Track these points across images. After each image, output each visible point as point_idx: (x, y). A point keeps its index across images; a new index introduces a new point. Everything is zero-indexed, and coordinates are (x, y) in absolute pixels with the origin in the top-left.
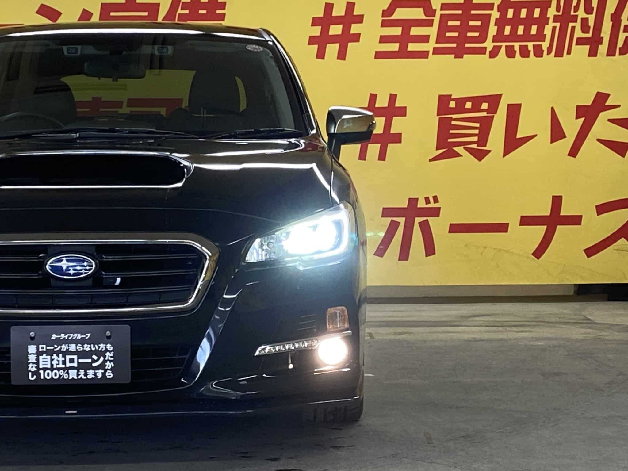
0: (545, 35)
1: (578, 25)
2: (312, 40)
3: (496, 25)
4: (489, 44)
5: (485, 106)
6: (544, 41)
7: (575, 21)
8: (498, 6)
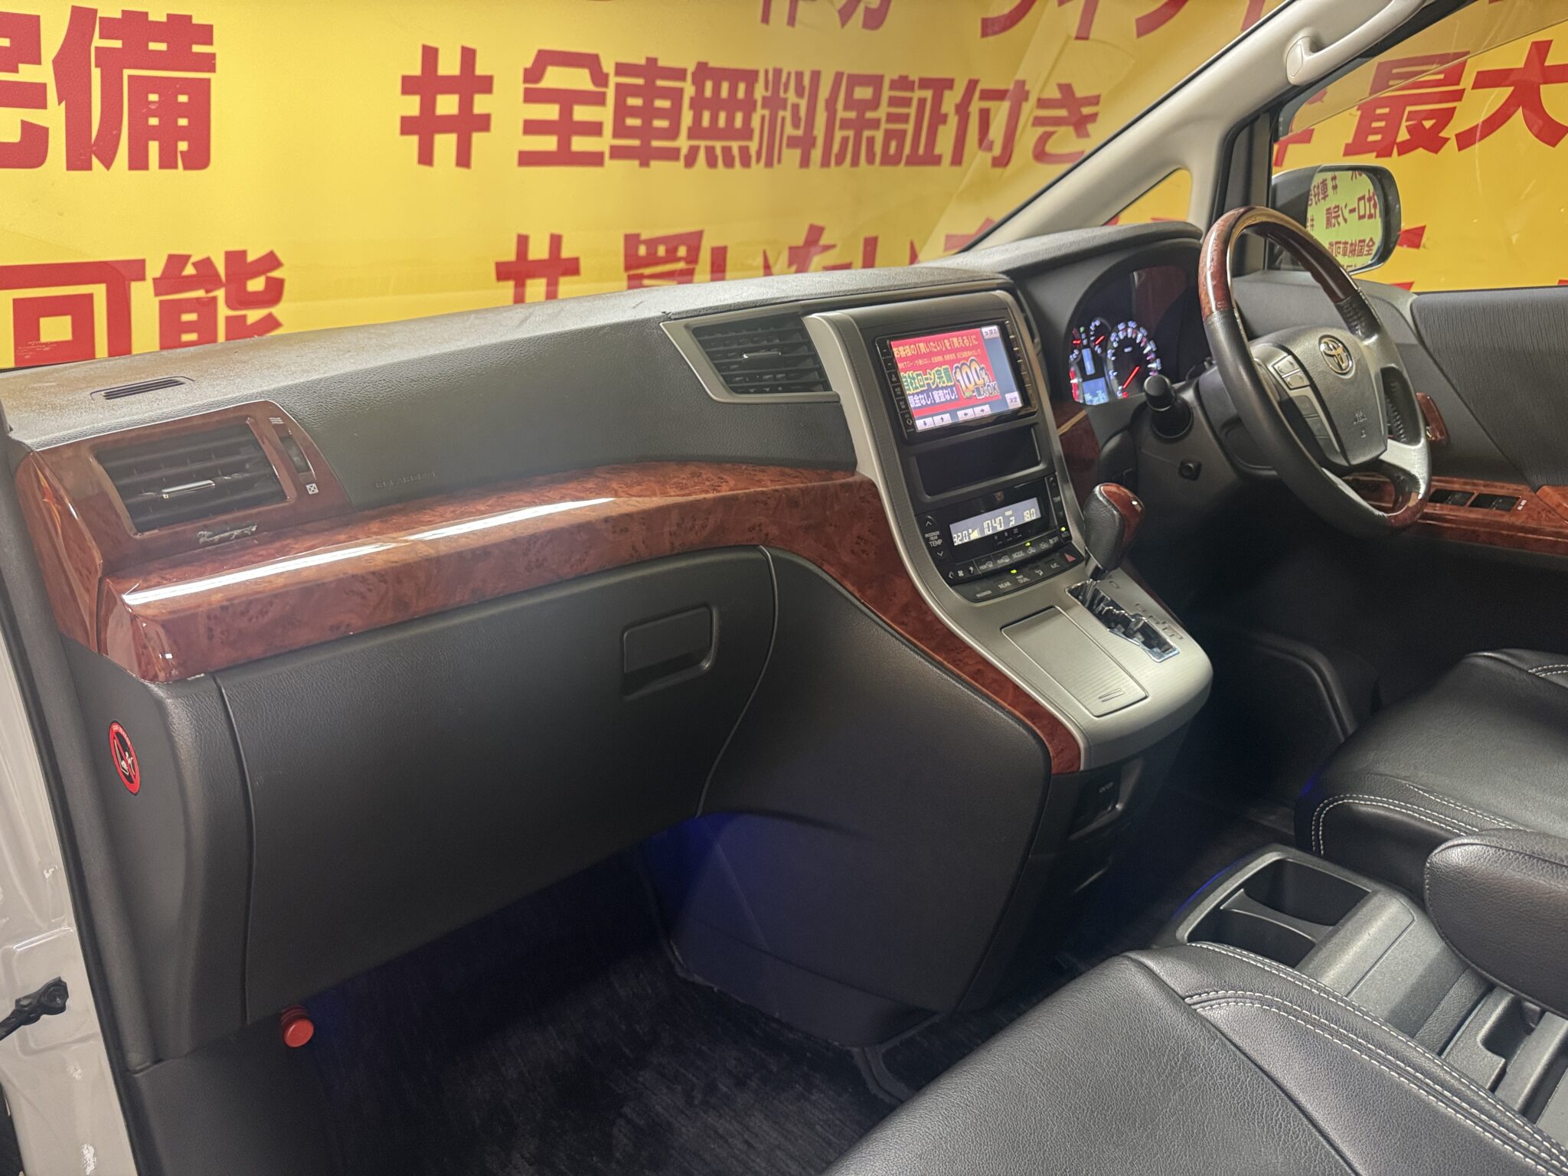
0: (751, 131)
1: (788, 114)
2: (408, 126)
3: (692, 106)
4: (683, 143)
5: (682, 251)
6: (750, 137)
7: (784, 108)
8: (694, 74)
